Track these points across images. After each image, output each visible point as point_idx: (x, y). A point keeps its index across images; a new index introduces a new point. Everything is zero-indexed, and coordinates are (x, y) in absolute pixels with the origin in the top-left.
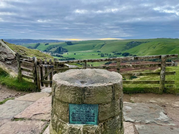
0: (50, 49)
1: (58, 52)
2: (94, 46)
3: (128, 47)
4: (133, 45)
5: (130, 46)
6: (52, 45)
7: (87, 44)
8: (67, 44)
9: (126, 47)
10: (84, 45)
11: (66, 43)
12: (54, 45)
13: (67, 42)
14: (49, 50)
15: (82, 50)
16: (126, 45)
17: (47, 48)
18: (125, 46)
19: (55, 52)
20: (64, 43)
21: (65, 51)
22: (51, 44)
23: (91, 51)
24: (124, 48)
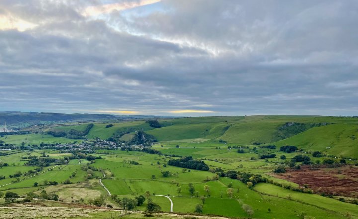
0: (121, 135)
1: (137, 141)
2: (207, 130)
3: (281, 133)
4: (290, 130)
5: (285, 131)
6: (123, 127)
7: (192, 125)
8: (151, 125)
9: (278, 132)
10: (187, 127)
11: (148, 124)
12: (125, 128)
13: (149, 122)
14: (118, 138)
15: (185, 138)
16: (277, 128)
17: (114, 134)
18: (276, 131)
19: (133, 142)
20: (143, 122)
21: (153, 140)
22: (118, 125)
23: (205, 140)
24: (274, 136)
